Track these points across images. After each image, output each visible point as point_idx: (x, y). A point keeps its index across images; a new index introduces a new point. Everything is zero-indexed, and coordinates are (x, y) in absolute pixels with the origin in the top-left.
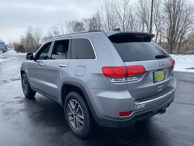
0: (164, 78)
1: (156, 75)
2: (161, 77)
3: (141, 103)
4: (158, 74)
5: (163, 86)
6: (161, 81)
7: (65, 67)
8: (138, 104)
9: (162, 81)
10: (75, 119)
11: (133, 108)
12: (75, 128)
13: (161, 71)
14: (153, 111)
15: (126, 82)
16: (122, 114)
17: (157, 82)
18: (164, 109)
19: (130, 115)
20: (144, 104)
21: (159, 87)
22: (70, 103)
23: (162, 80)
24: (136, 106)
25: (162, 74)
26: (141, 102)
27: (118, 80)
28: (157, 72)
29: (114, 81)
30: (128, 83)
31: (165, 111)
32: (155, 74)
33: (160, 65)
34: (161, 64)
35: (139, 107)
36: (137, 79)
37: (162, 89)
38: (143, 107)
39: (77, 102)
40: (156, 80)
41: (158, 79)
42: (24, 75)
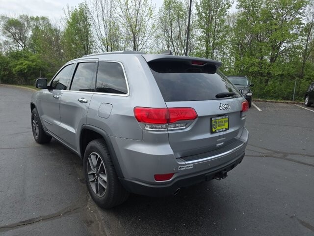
0: (227, 128)
1: (215, 122)
2: (223, 125)
3: (187, 163)
4: (217, 121)
5: (225, 138)
6: (222, 131)
7: (86, 102)
8: (183, 163)
9: (224, 131)
10: (97, 181)
11: (174, 169)
12: (96, 193)
13: (224, 117)
14: (206, 175)
15: (167, 131)
16: (158, 177)
17: (215, 132)
18: (224, 172)
19: (170, 180)
20: (192, 165)
21: (218, 140)
22: (90, 157)
23: (225, 129)
24: (179, 167)
25: (225, 122)
26: (187, 161)
27: (156, 128)
28: (217, 118)
29: (150, 128)
30: (169, 132)
31: (225, 175)
32: (213, 121)
33: (221, 109)
34: (223, 107)
35: (184, 169)
36: (184, 127)
37: (223, 143)
38: (190, 168)
39: (99, 156)
40: (214, 130)
41: (218, 128)
42: (34, 110)
